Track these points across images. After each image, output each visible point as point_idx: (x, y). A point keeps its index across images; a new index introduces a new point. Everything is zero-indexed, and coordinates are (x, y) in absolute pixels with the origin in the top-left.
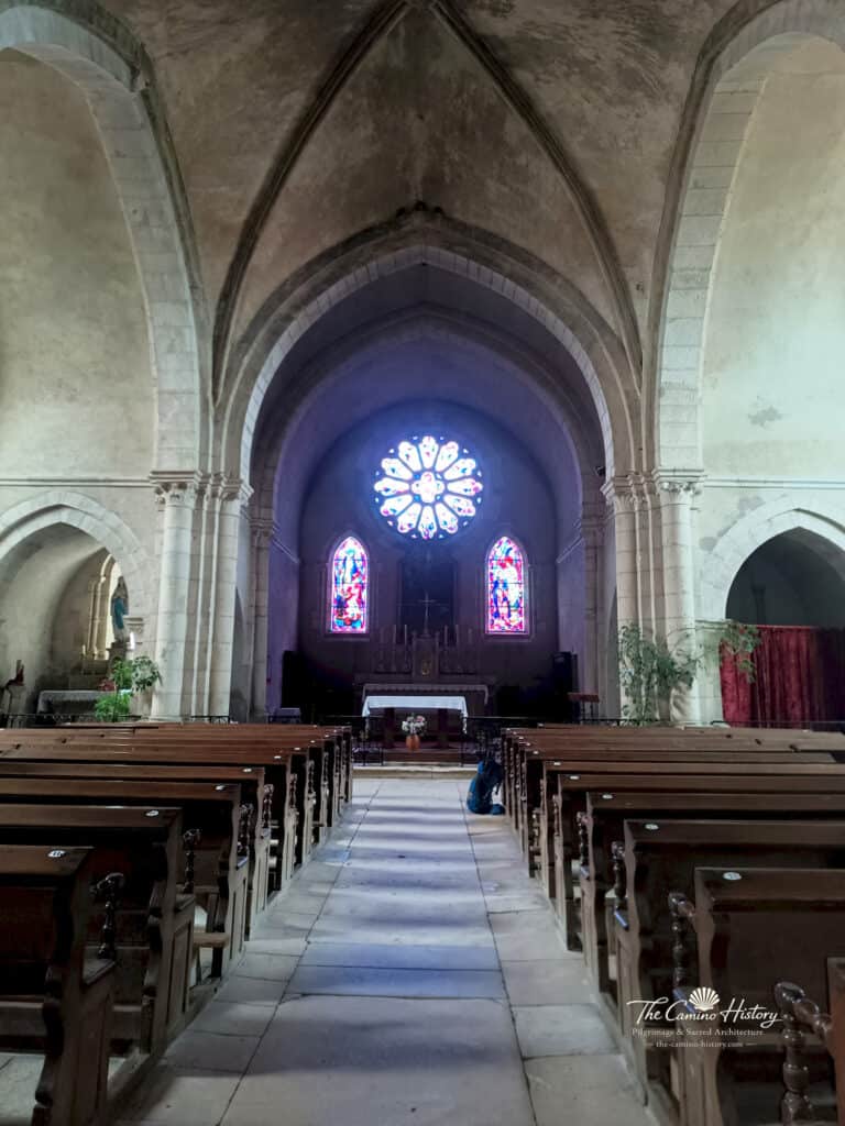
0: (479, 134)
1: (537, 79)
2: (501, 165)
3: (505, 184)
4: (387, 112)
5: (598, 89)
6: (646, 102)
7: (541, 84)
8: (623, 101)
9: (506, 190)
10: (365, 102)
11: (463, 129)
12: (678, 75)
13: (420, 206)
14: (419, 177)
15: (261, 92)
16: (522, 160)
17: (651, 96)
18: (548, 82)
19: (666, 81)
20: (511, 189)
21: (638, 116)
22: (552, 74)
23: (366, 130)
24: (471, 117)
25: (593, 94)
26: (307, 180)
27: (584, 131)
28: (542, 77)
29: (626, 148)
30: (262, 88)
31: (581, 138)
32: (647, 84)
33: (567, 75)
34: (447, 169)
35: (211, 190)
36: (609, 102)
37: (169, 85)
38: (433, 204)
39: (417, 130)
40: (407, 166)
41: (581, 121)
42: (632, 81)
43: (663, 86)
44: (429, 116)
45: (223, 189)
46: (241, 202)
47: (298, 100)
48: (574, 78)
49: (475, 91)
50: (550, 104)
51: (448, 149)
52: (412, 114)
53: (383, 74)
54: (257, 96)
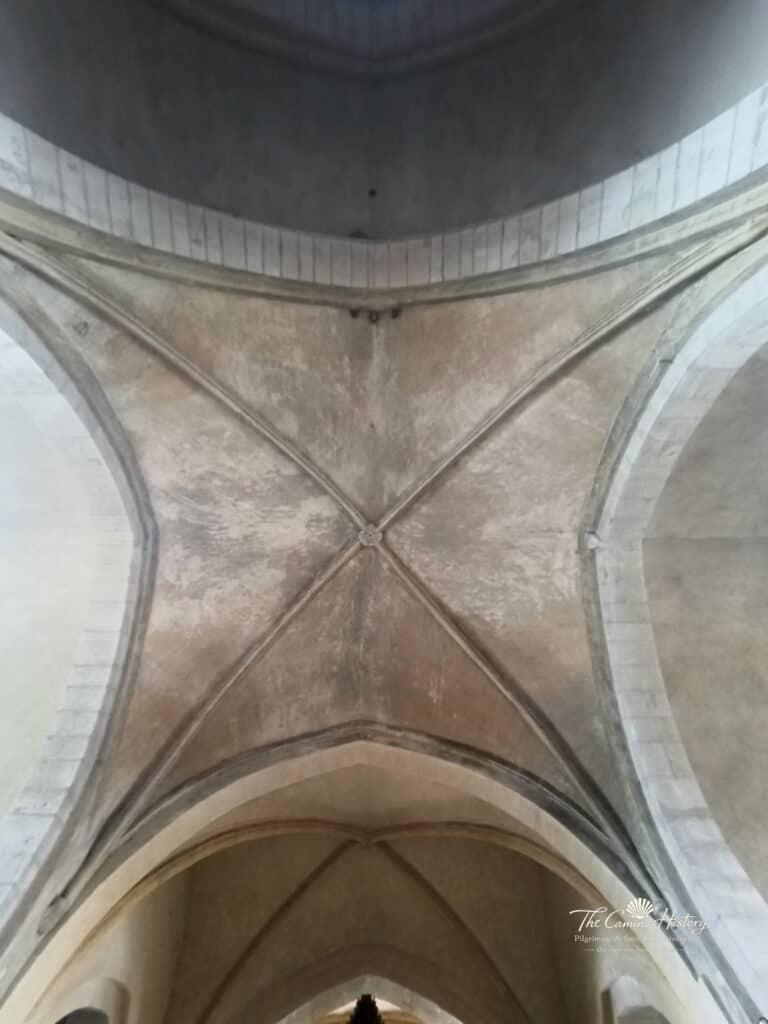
0: (320, 415)
1: (278, 472)
2: (294, 389)
3: (287, 368)
4: (402, 436)
5: (227, 480)
6: (182, 484)
7: (274, 469)
8: (201, 478)
9: (286, 363)
10: (420, 446)
11: (335, 418)
12: (166, 511)
13: (374, 317)
14: (377, 358)
15: (502, 483)
16: (275, 398)
17: (181, 490)
18: (269, 472)
19: (174, 505)
20: (280, 366)
21: (184, 471)
22: (266, 480)
23: (422, 421)
24: (329, 431)
25: (229, 475)
26: (488, 387)
27: (225, 443)
28: (275, 475)
29: (181, 444)
30: (500, 487)
31: (227, 434)
32: (187, 496)
33: (255, 483)
34: (348, 372)
35: (585, 422)
36: (213, 474)
37: (574, 513)
38: (361, 322)
39: (377, 414)
40: (386, 376)
41: (231, 450)
42: (201, 496)
43: (174, 500)
44: (365, 428)
45: (573, 417)
46: (562, 397)
47: (475, 465)
48: (247, 483)
49: (327, 452)
50: (262, 454)
51: (348, 396)
52: (380, 430)
53: (401, 467)
54: (506, 481)
